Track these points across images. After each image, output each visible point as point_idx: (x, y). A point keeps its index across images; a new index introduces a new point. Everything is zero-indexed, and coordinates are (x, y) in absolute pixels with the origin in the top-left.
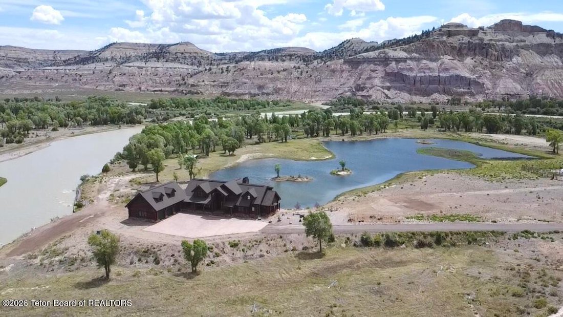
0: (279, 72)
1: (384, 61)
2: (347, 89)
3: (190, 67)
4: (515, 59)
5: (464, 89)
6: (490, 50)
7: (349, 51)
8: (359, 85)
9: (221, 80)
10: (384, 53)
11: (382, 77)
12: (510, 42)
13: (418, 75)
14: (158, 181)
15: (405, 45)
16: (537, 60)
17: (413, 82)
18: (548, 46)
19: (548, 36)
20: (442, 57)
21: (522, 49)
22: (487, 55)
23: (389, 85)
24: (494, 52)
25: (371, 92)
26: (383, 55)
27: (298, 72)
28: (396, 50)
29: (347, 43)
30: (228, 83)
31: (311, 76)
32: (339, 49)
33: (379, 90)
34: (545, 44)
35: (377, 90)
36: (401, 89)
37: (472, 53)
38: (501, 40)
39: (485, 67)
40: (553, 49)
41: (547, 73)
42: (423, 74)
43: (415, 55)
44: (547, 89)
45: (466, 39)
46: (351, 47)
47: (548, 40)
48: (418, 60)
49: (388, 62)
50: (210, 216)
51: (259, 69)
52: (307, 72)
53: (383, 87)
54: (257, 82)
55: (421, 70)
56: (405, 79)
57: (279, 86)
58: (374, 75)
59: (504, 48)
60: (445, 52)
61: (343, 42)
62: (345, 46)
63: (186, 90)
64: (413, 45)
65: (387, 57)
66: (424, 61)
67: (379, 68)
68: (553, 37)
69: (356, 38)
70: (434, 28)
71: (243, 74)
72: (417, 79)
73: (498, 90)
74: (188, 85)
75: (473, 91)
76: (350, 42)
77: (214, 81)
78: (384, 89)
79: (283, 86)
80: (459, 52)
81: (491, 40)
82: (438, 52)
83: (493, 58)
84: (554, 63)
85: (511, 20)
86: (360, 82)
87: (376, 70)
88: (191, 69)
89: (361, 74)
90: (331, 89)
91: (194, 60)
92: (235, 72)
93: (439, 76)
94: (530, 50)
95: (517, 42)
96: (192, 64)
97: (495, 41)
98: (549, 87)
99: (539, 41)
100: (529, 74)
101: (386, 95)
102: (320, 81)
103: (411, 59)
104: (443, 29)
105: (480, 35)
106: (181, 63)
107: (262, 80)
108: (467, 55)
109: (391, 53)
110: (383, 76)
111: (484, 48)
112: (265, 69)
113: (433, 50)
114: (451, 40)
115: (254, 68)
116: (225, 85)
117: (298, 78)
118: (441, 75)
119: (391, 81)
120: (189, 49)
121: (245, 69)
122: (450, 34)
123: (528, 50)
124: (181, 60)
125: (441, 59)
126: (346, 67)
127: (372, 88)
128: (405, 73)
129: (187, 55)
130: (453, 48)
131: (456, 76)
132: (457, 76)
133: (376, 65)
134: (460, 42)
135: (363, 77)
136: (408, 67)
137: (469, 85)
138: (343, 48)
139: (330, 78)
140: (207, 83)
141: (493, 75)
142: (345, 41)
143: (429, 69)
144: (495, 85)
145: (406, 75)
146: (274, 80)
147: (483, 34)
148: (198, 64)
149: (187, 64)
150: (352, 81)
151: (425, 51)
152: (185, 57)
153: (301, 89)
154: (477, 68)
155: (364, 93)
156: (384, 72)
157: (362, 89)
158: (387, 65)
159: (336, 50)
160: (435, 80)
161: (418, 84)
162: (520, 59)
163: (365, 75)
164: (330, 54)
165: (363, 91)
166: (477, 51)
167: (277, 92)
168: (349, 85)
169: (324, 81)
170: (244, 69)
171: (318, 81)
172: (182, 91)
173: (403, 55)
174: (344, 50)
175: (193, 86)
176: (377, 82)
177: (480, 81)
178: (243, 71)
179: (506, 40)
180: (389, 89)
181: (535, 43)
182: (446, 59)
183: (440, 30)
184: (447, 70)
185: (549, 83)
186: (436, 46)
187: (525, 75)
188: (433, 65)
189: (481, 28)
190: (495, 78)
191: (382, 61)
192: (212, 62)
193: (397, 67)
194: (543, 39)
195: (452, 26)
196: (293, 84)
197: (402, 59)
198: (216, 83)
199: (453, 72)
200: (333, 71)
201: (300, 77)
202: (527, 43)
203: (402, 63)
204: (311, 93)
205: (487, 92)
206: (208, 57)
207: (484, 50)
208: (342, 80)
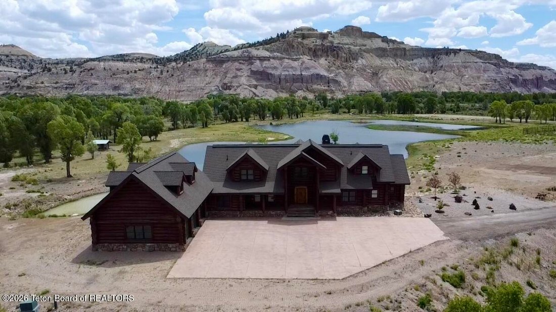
0: (135, 72)
1: (248, 60)
2: (213, 88)
3: (20, 71)
4: (360, 61)
5: (324, 86)
6: (340, 52)
7: (203, 54)
8: (225, 84)
9: (64, 81)
10: (247, 52)
11: (248, 76)
12: (355, 46)
13: (282, 74)
14: (69, 176)
15: (267, 45)
16: (377, 62)
17: (278, 80)
18: (384, 50)
19: (383, 41)
20: (301, 57)
21: (365, 52)
22: (338, 56)
23: (255, 83)
24: (344, 55)
25: (238, 91)
26: (246, 54)
27: (157, 71)
28: (258, 49)
29: (200, 46)
30: (74, 85)
31: (172, 75)
32: (192, 52)
33: (247, 88)
34: (382, 48)
35: (245, 89)
36: (267, 87)
37: (325, 54)
38: (347, 44)
39: (338, 67)
40: (388, 53)
41: (390, 72)
42: (287, 73)
43: (278, 54)
44: (392, 86)
45: (319, 42)
46: (205, 50)
47: (384, 45)
48: (281, 59)
49: (253, 61)
50: (284, 218)
51: (110, 69)
52: (168, 72)
53: (250, 86)
54: (111, 82)
55: (285, 68)
56: (270, 78)
57: (137, 86)
58: (239, 73)
59: (351, 50)
60: (303, 52)
61: (195, 46)
62: (198, 49)
63: (19, 94)
64: (274, 45)
65: (251, 56)
66: (286, 61)
67: (243, 67)
68: (387, 42)
69: (208, 42)
70: (288, 32)
71: (92, 74)
72: (283, 77)
73: (353, 88)
74: (23, 87)
75: (332, 88)
76: (203, 46)
77: (57, 83)
78: (251, 87)
79: (143, 86)
80: (315, 53)
81: (339, 43)
82: (298, 52)
83: (343, 59)
84: (391, 65)
85: (353, 26)
86: (226, 81)
87: (241, 69)
88: (22, 72)
89: (226, 73)
90: (196, 89)
91: (23, 64)
92: (81, 72)
93: (302, 74)
94: (371, 54)
95: (359, 46)
96: (21, 68)
97: (342, 44)
98: (394, 85)
99: (377, 46)
100: (375, 74)
101: (254, 93)
102: (184, 81)
103: (274, 58)
104: (297, 32)
105: (330, 39)
106: (7, 66)
107: (116, 80)
108: (321, 56)
109: (254, 52)
110: (249, 74)
111: (334, 50)
112: (118, 69)
113: (294, 50)
114: (305, 42)
115: (105, 68)
116: (72, 86)
117: (159, 77)
118: (303, 73)
119: (257, 80)
120: (14, 51)
121: (93, 69)
122: (304, 37)
123: (369, 53)
124: (6, 63)
125: (301, 58)
126: (210, 66)
127: (239, 86)
128: (269, 72)
129: (13, 57)
130: (310, 49)
131: (316, 74)
132: (318, 75)
133: (240, 63)
134: (314, 44)
135: (228, 75)
136: (272, 66)
137: (329, 84)
138: (196, 51)
139: (194, 78)
140: (47, 85)
141: (346, 74)
142: (197, 45)
143: (292, 67)
144: (350, 84)
145: (271, 74)
146: (130, 80)
147: (331, 38)
148: (29, 68)
149: (15, 67)
150: (218, 79)
151: (286, 51)
152: (11, 59)
153: (163, 89)
154: (332, 68)
155: (232, 92)
156: (249, 71)
157: (229, 88)
158: (252, 64)
159: (189, 53)
160: (298, 79)
161: (283, 82)
162: (364, 61)
163: (231, 74)
164: (184, 57)
165: (230, 89)
166: (329, 52)
167: (135, 93)
168: (215, 84)
169: (188, 81)
170: (91, 69)
171: (181, 81)
172: (16, 93)
173: (267, 54)
174: (198, 53)
175: (29, 88)
176: (243, 80)
177: (337, 79)
178: (92, 72)
179: (351, 44)
180: (256, 87)
181: (374, 47)
182: (306, 58)
183: (295, 33)
184: (307, 68)
185: (393, 81)
186: (296, 46)
187: (372, 74)
188: (296, 64)
189: (329, 33)
190: (349, 77)
191: (245, 60)
192: (47, 65)
193: (262, 65)
194: (379, 43)
195: (305, 29)
196: (153, 84)
197: (266, 58)
198: (58, 85)
199: (313, 71)
200: (197, 70)
201: (160, 76)
202: (367, 47)
203: (265, 62)
204: (174, 93)
205: (344, 89)
206: (41, 60)
207: (335, 52)
208: (207, 79)
